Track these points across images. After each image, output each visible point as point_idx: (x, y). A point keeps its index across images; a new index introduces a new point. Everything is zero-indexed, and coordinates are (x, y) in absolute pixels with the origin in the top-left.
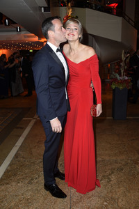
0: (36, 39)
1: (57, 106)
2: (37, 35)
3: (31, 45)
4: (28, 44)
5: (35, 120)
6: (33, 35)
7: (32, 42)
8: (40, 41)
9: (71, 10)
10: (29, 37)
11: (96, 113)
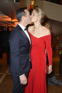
0: (10, 19)
1: (24, 66)
2: (10, 17)
3: (6, 23)
4: (4, 22)
5: (6, 74)
6: (7, 16)
7: (7, 21)
8: (12, 21)
9: (33, 1)
10: (5, 18)
11: (48, 71)
